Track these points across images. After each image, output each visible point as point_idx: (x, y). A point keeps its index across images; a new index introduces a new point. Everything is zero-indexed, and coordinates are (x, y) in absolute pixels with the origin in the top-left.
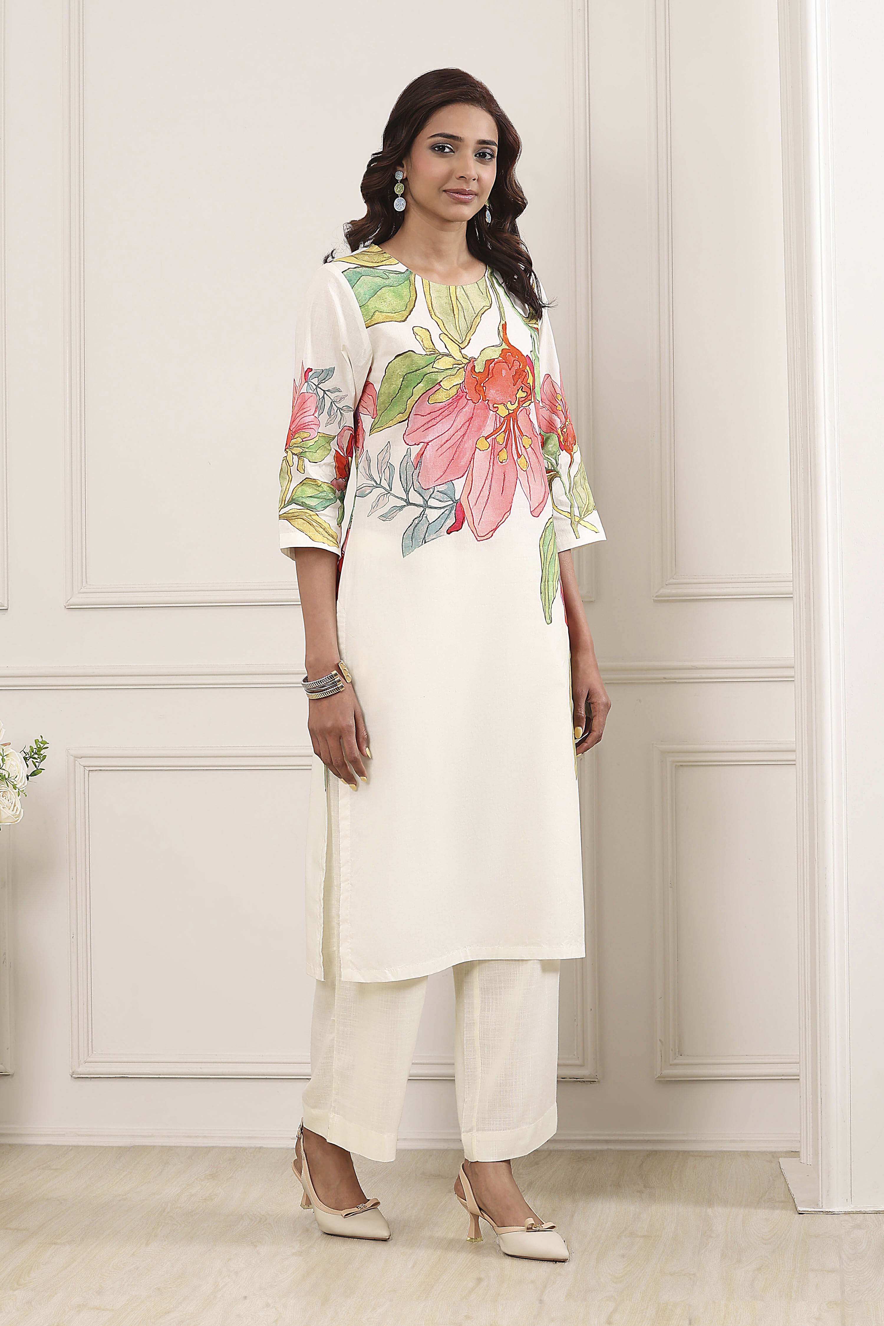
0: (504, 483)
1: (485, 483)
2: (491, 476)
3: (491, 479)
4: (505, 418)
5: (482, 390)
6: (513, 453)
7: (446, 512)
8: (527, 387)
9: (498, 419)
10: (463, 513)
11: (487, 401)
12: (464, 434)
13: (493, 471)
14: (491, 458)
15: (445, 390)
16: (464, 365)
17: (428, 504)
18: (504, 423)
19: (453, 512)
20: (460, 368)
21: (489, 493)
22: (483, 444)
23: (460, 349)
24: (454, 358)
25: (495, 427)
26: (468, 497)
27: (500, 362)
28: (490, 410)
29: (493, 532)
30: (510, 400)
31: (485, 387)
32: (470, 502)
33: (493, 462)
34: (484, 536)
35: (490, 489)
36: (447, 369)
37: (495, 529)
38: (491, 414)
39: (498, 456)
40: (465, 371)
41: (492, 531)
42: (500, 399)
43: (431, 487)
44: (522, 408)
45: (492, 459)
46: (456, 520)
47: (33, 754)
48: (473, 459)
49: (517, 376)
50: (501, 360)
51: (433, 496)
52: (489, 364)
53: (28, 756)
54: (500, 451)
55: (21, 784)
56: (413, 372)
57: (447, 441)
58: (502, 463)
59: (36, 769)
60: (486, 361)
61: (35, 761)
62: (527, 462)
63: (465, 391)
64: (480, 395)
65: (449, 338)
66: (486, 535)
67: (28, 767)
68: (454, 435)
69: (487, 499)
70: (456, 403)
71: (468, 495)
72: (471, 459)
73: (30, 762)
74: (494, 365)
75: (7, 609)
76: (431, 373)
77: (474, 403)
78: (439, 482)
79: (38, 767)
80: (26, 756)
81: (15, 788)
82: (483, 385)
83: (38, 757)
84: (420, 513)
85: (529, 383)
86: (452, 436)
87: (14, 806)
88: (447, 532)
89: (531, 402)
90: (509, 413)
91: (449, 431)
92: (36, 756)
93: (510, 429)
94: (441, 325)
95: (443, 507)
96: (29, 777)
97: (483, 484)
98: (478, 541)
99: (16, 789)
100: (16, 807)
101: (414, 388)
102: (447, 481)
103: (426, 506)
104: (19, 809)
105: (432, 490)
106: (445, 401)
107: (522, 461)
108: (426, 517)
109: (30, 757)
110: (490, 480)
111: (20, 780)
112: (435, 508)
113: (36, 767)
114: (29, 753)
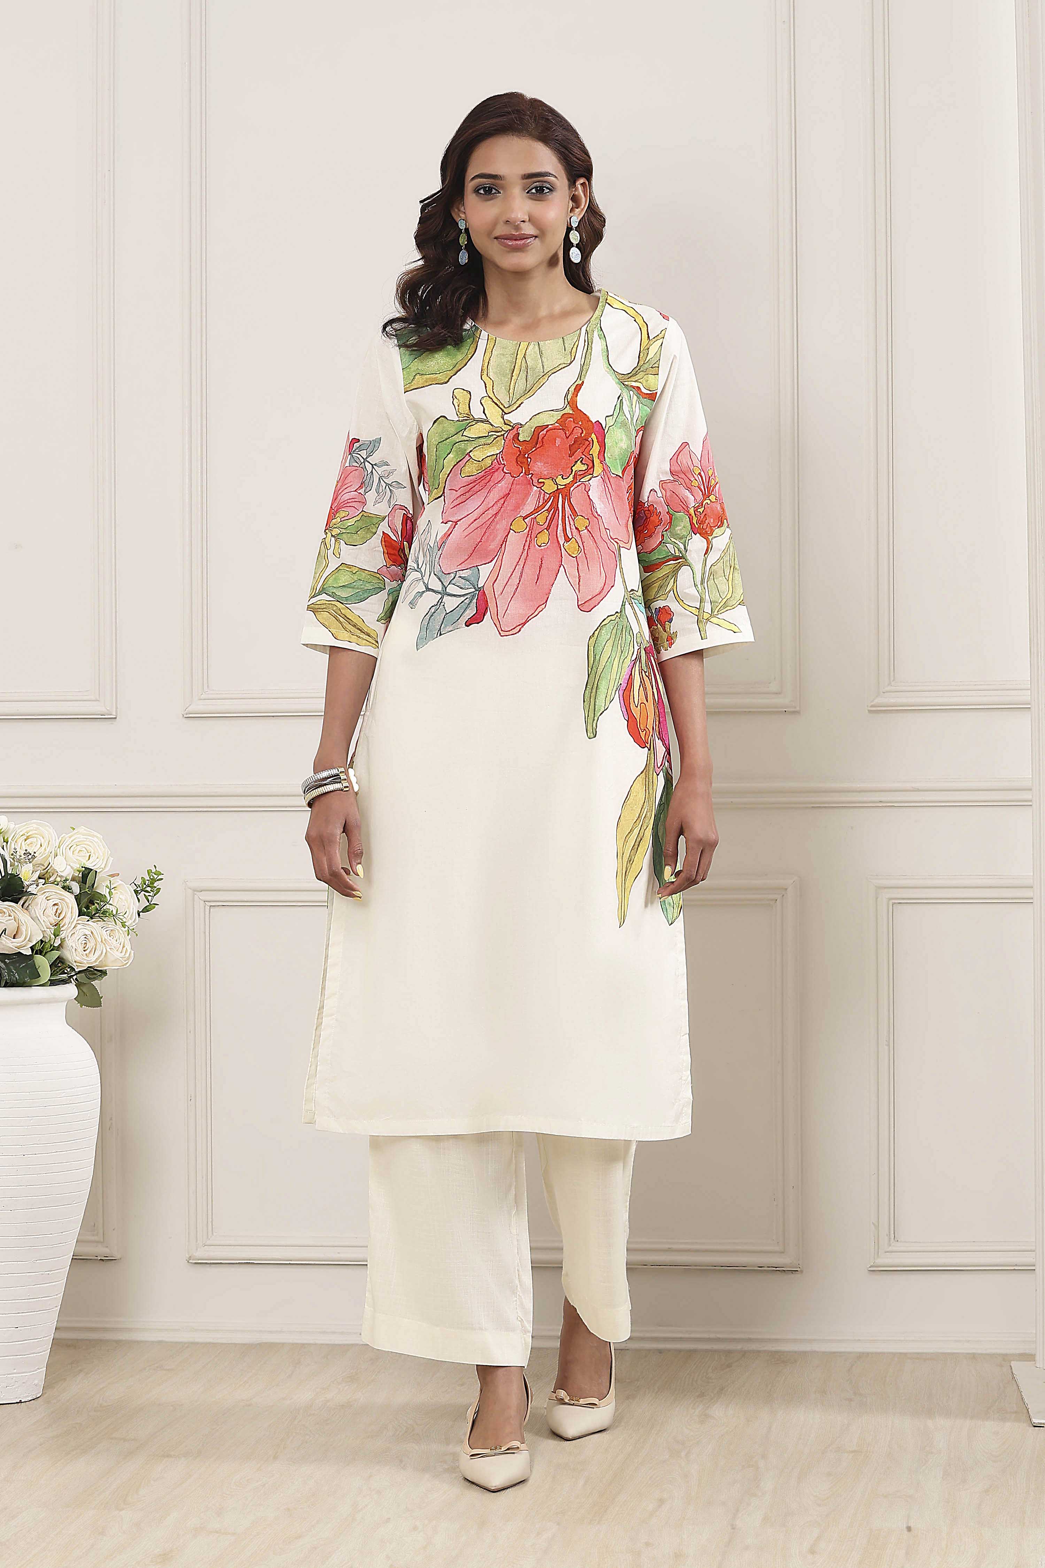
0: (540, 570)
1: (515, 569)
2: (524, 561)
3: (524, 565)
4: (551, 495)
5: (526, 462)
6: (558, 536)
7: (465, 601)
8: (589, 459)
9: (542, 496)
10: (486, 603)
11: (530, 476)
12: (497, 513)
13: (527, 555)
14: (526, 541)
15: (475, 462)
16: (504, 432)
17: (447, 591)
18: (548, 500)
19: (475, 601)
20: (498, 436)
21: (520, 581)
22: (520, 525)
23: (503, 413)
24: (492, 425)
25: (537, 506)
26: (493, 585)
27: (554, 429)
28: (534, 485)
29: (521, 626)
30: (562, 473)
31: (530, 458)
32: (495, 590)
33: (529, 545)
34: (509, 631)
35: (521, 576)
36: (480, 437)
37: (524, 624)
38: (534, 491)
39: (536, 539)
40: (504, 440)
41: (519, 625)
42: (548, 473)
43: (452, 571)
44: (580, 483)
45: (528, 542)
46: (477, 611)
47: (145, 886)
48: (505, 543)
49: (576, 445)
50: (558, 426)
51: (453, 582)
52: (540, 431)
53: (139, 889)
54: (539, 533)
55: (131, 921)
56: (443, 441)
57: (475, 520)
58: (540, 546)
59: (148, 904)
60: (536, 428)
61: (147, 894)
62: (579, 546)
63: (503, 463)
64: (522, 467)
65: (493, 402)
66: (511, 630)
67: (139, 902)
68: (484, 513)
69: (516, 587)
70: (490, 476)
71: (494, 583)
72: (503, 543)
73: (141, 896)
74: (547, 432)
75: (115, 718)
76: (460, 441)
77: (513, 477)
78: (460, 567)
79: (151, 901)
80: (137, 889)
81: (124, 926)
82: (528, 456)
83: (151, 890)
84: (437, 601)
85: (592, 455)
86: (482, 515)
87: (123, 947)
88: (465, 623)
89: (592, 477)
90: (558, 489)
91: (479, 509)
92: (149, 889)
93: (558, 507)
94: (489, 387)
95: (463, 595)
96: (141, 913)
97: (512, 570)
98: (501, 636)
99: (125, 928)
100: (125, 949)
101: (444, 459)
102: (472, 566)
103: (444, 593)
104: (129, 950)
105: (453, 575)
106: (476, 474)
107: (571, 546)
108: (444, 605)
109: (142, 890)
110: (522, 566)
111: (130, 916)
112: (454, 596)
113: (148, 902)
114: (141, 886)
